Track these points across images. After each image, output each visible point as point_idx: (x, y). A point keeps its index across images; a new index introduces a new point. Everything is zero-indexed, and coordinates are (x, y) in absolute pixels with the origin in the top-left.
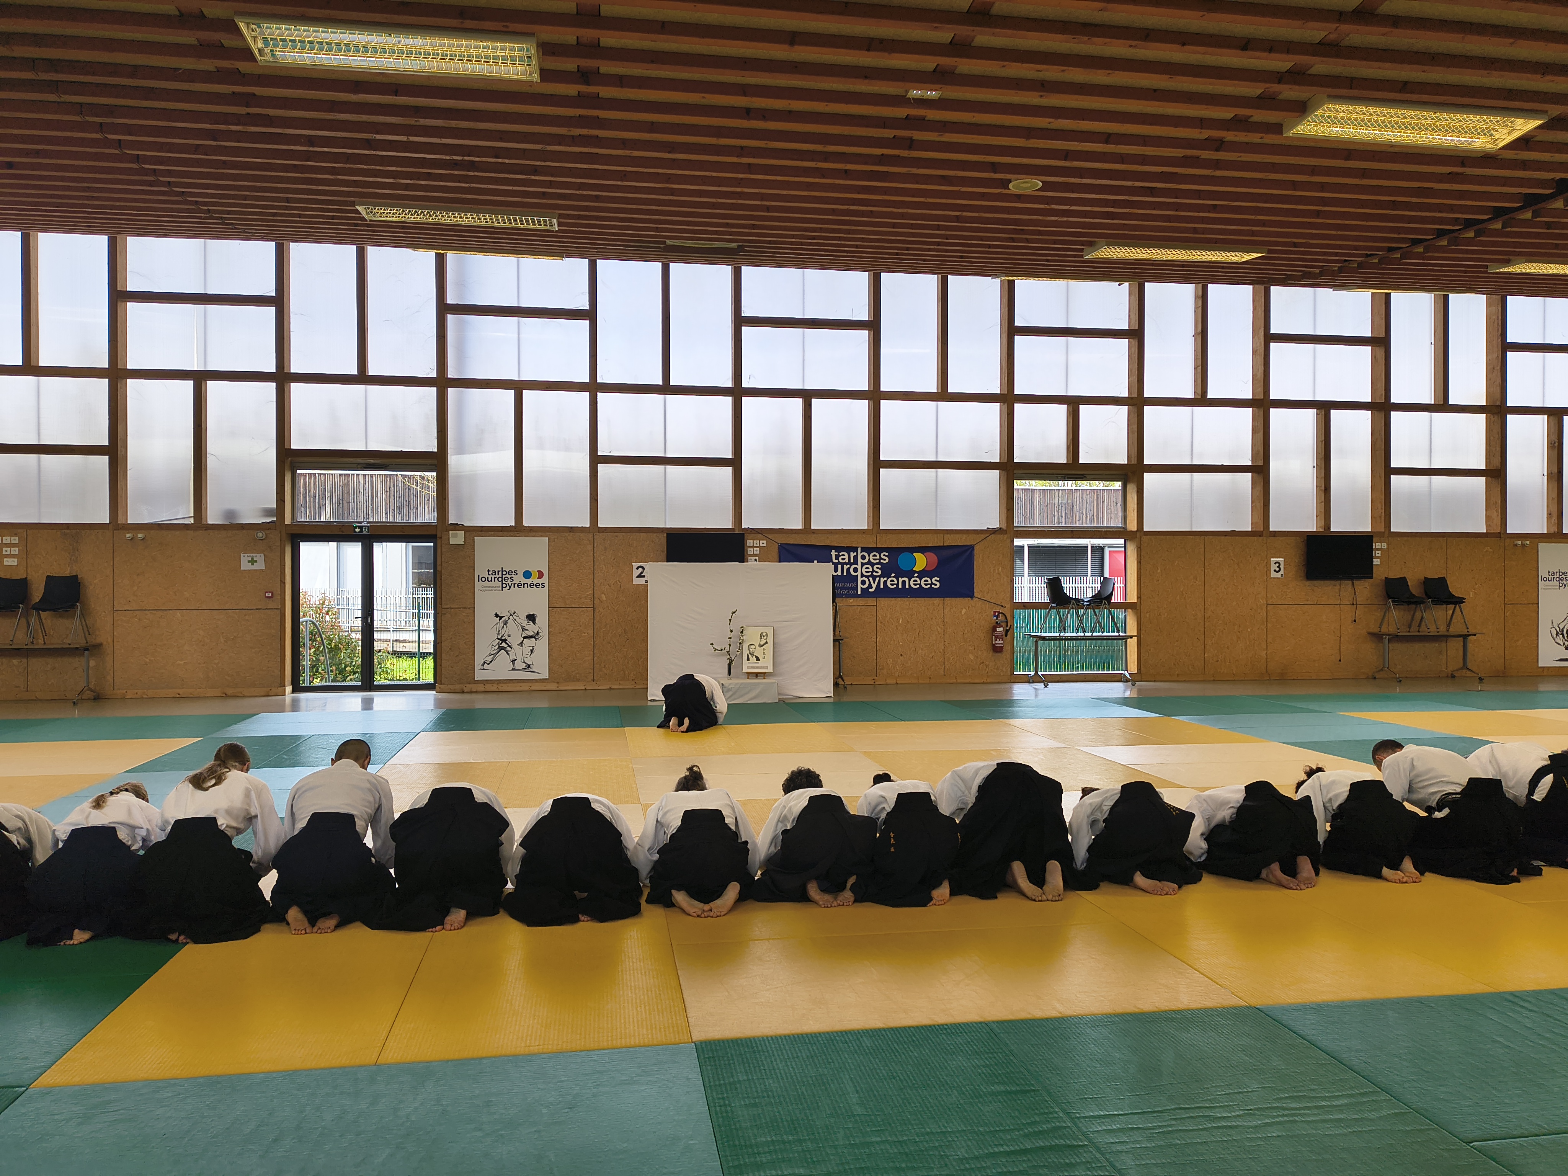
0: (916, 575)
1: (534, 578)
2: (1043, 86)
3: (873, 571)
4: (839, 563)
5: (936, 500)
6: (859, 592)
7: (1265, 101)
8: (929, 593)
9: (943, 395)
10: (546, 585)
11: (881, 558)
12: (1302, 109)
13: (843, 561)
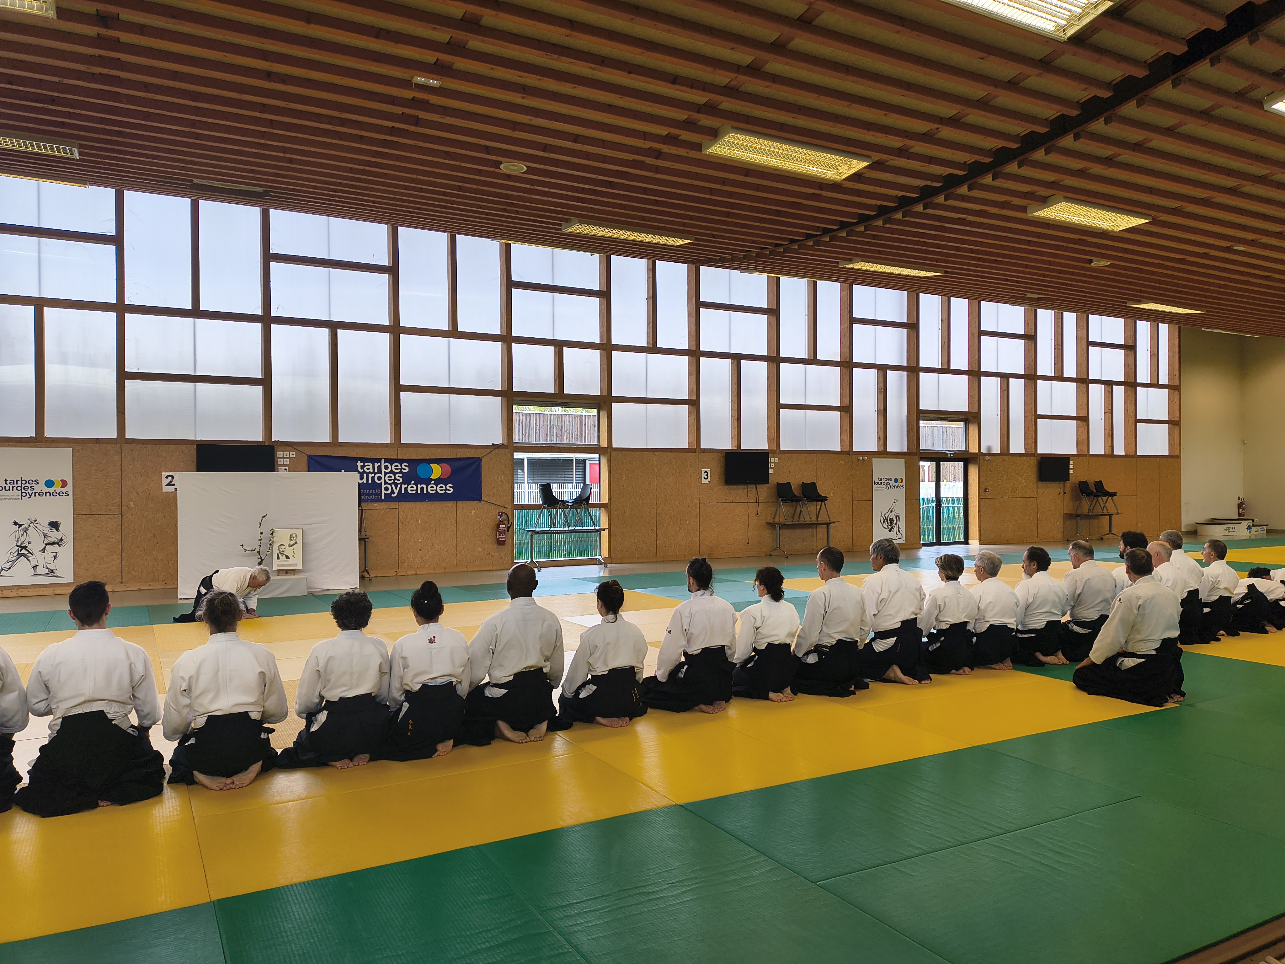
0: (433, 482)
1: (57, 487)
2: (524, 90)
3: (395, 479)
4: (364, 472)
5: (450, 420)
6: (383, 497)
7: (689, 125)
8: (444, 497)
9: (453, 332)
10: (71, 493)
11: (402, 468)
12: (715, 134)
13: (368, 471)
